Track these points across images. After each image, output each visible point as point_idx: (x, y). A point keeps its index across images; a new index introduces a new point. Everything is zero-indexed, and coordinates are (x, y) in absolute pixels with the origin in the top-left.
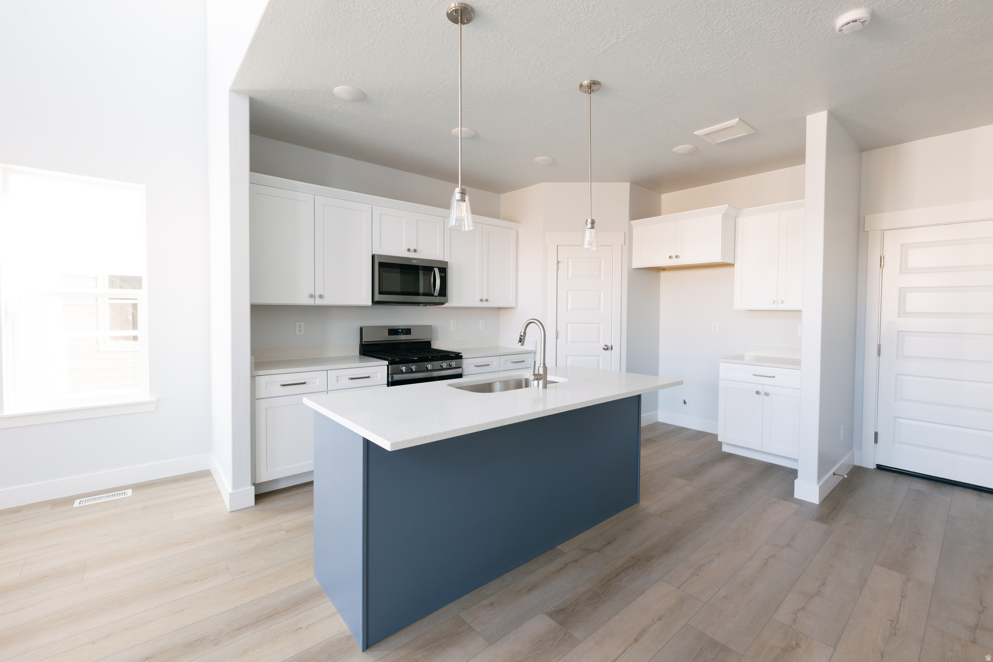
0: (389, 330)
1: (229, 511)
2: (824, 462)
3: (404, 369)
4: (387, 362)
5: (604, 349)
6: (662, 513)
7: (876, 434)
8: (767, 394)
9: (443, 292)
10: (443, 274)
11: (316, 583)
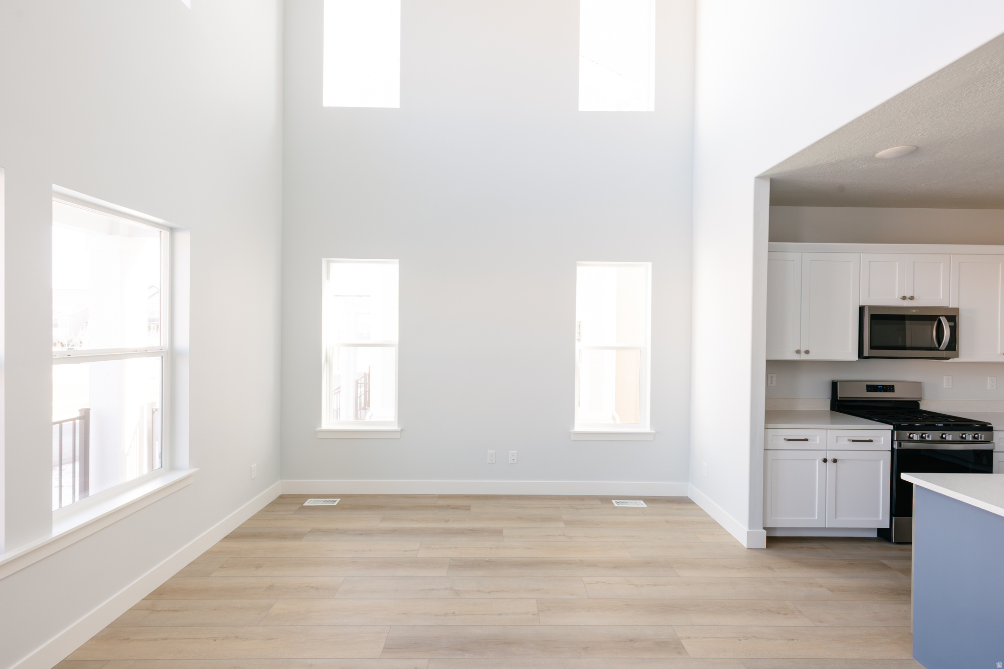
0: (868, 386)
1: (745, 546)
3: (916, 437)
4: (892, 426)
9: (953, 346)
10: (952, 324)
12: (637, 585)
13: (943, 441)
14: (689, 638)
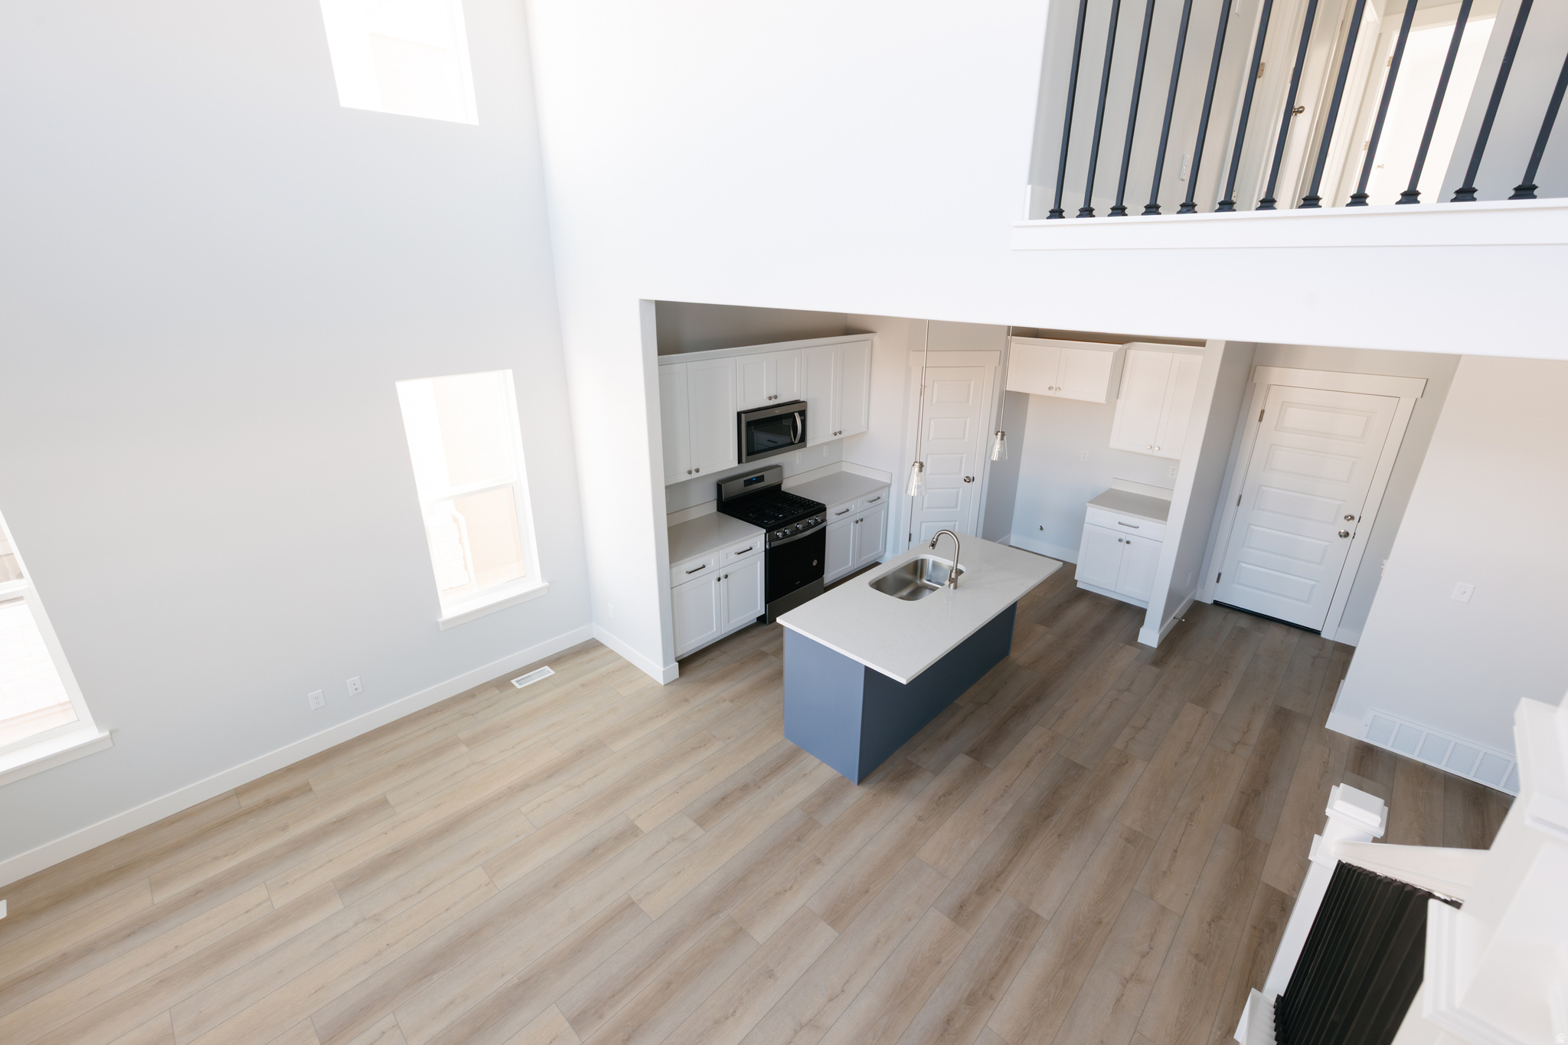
0: (744, 481)
1: (663, 684)
2: (1172, 598)
3: (780, 534)
4: (764, 529)
5: (965, 480)
6: (1030, 664)
7: (1220, 575)
8: (1128, 542)
9: (803, 439)
10: (803, 417)
11: (789, 744)
12: (579, 786)
13: (798, 531)
14: (640, 815)
